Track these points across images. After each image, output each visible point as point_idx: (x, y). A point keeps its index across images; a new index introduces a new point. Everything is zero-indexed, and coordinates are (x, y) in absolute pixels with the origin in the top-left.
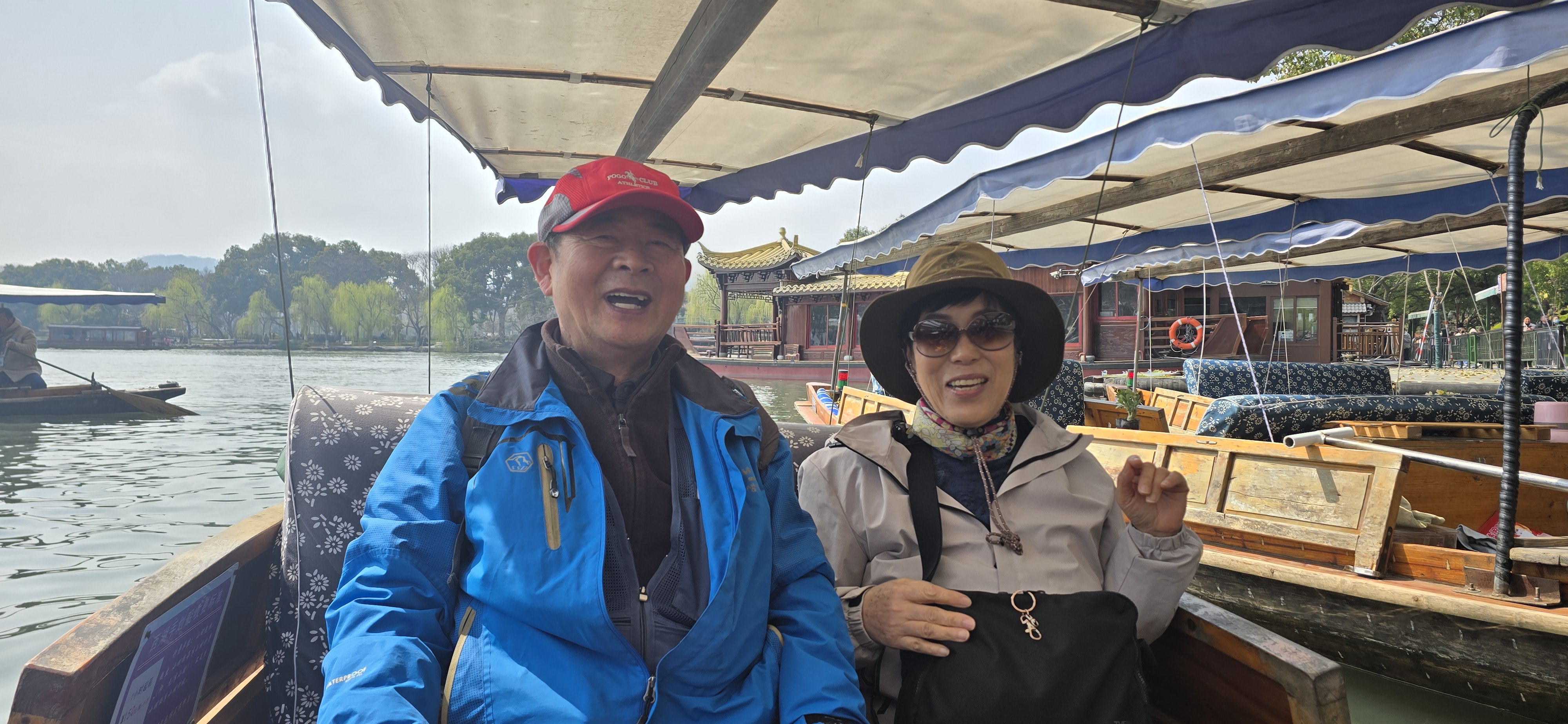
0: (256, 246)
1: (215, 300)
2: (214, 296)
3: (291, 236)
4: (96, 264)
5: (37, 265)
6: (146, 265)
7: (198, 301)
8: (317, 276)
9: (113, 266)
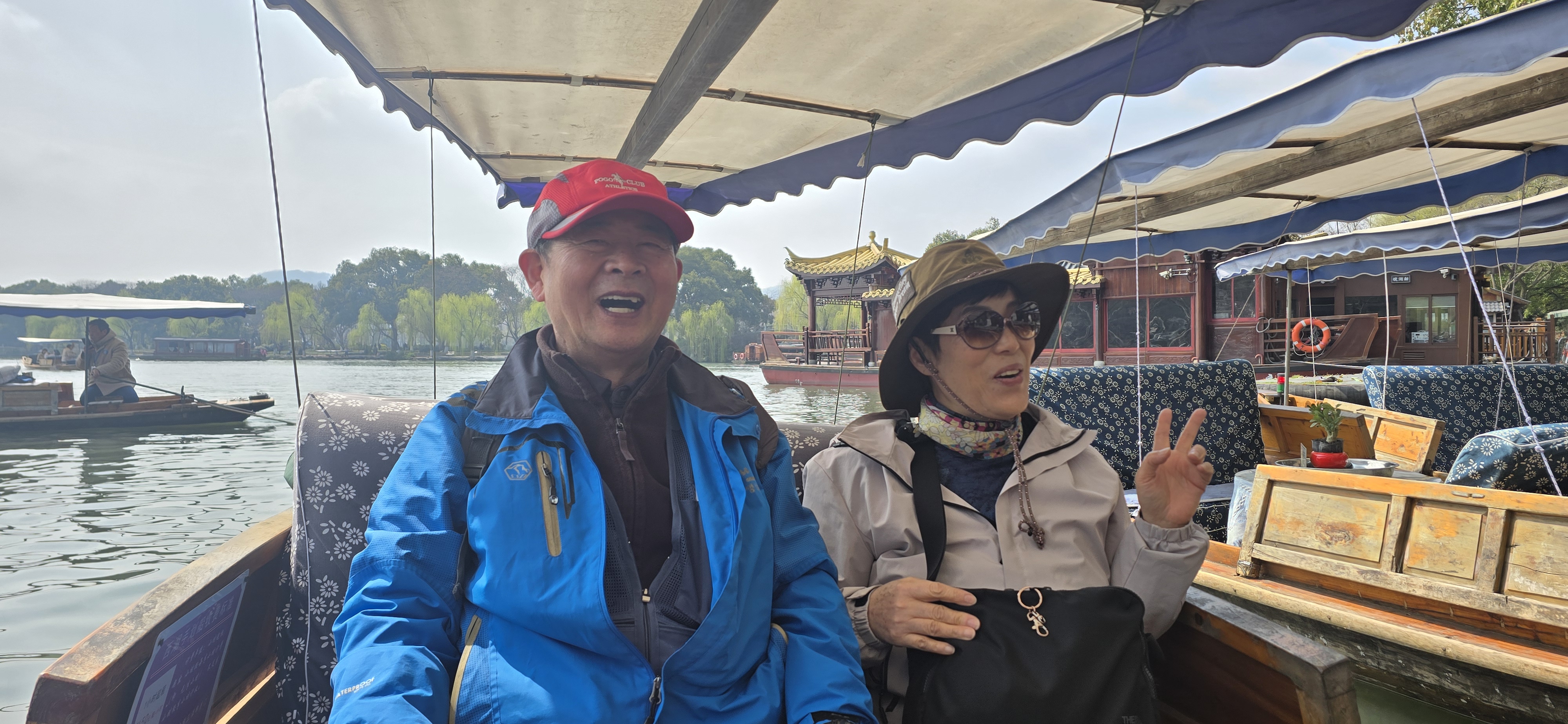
0: (365, 261)
1: (328, 313)
2: (327, 309)
3: (398, 251)
4: (220, 280)
5: (166, 281)
6: (265, 280)
7: (312, 315)
8: (422, 288)
9: (235, 282)
